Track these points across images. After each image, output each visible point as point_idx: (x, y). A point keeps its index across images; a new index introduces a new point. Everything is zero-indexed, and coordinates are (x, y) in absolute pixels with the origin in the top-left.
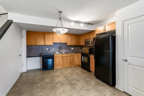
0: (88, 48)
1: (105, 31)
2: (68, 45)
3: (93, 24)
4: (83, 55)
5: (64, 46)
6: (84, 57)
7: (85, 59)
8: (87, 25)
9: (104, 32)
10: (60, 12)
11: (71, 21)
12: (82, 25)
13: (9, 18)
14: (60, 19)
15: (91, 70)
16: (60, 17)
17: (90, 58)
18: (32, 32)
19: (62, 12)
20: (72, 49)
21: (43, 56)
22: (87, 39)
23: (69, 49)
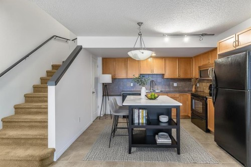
0: (208, 84)
1: (237, 48)
2: (165, 77)
3: (214, 35)
4: (195, 96)
5: (159, 80)
6: (196, 101)
7: (199, 106)
8: (197, 38)
9: (235, 49)
10: (140, 24)
11: (163, 35)
12: (186, 39)
13: (79, 44)
14: (140, 35)
15: (209, 128)
16: (140, 32)
17: (208, 103)
18: (109, 58)
19: (142, 23)
20: (175, 85)
21: (124, 95)
22: (204, 66)
23: (169, 85)
